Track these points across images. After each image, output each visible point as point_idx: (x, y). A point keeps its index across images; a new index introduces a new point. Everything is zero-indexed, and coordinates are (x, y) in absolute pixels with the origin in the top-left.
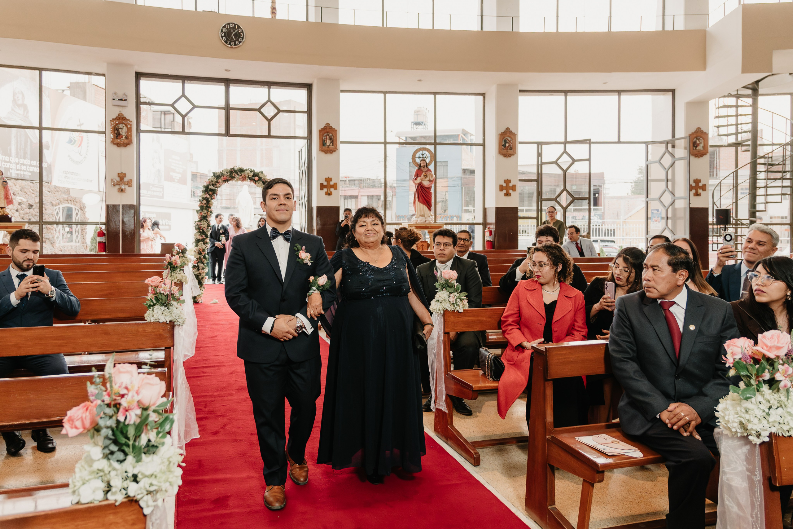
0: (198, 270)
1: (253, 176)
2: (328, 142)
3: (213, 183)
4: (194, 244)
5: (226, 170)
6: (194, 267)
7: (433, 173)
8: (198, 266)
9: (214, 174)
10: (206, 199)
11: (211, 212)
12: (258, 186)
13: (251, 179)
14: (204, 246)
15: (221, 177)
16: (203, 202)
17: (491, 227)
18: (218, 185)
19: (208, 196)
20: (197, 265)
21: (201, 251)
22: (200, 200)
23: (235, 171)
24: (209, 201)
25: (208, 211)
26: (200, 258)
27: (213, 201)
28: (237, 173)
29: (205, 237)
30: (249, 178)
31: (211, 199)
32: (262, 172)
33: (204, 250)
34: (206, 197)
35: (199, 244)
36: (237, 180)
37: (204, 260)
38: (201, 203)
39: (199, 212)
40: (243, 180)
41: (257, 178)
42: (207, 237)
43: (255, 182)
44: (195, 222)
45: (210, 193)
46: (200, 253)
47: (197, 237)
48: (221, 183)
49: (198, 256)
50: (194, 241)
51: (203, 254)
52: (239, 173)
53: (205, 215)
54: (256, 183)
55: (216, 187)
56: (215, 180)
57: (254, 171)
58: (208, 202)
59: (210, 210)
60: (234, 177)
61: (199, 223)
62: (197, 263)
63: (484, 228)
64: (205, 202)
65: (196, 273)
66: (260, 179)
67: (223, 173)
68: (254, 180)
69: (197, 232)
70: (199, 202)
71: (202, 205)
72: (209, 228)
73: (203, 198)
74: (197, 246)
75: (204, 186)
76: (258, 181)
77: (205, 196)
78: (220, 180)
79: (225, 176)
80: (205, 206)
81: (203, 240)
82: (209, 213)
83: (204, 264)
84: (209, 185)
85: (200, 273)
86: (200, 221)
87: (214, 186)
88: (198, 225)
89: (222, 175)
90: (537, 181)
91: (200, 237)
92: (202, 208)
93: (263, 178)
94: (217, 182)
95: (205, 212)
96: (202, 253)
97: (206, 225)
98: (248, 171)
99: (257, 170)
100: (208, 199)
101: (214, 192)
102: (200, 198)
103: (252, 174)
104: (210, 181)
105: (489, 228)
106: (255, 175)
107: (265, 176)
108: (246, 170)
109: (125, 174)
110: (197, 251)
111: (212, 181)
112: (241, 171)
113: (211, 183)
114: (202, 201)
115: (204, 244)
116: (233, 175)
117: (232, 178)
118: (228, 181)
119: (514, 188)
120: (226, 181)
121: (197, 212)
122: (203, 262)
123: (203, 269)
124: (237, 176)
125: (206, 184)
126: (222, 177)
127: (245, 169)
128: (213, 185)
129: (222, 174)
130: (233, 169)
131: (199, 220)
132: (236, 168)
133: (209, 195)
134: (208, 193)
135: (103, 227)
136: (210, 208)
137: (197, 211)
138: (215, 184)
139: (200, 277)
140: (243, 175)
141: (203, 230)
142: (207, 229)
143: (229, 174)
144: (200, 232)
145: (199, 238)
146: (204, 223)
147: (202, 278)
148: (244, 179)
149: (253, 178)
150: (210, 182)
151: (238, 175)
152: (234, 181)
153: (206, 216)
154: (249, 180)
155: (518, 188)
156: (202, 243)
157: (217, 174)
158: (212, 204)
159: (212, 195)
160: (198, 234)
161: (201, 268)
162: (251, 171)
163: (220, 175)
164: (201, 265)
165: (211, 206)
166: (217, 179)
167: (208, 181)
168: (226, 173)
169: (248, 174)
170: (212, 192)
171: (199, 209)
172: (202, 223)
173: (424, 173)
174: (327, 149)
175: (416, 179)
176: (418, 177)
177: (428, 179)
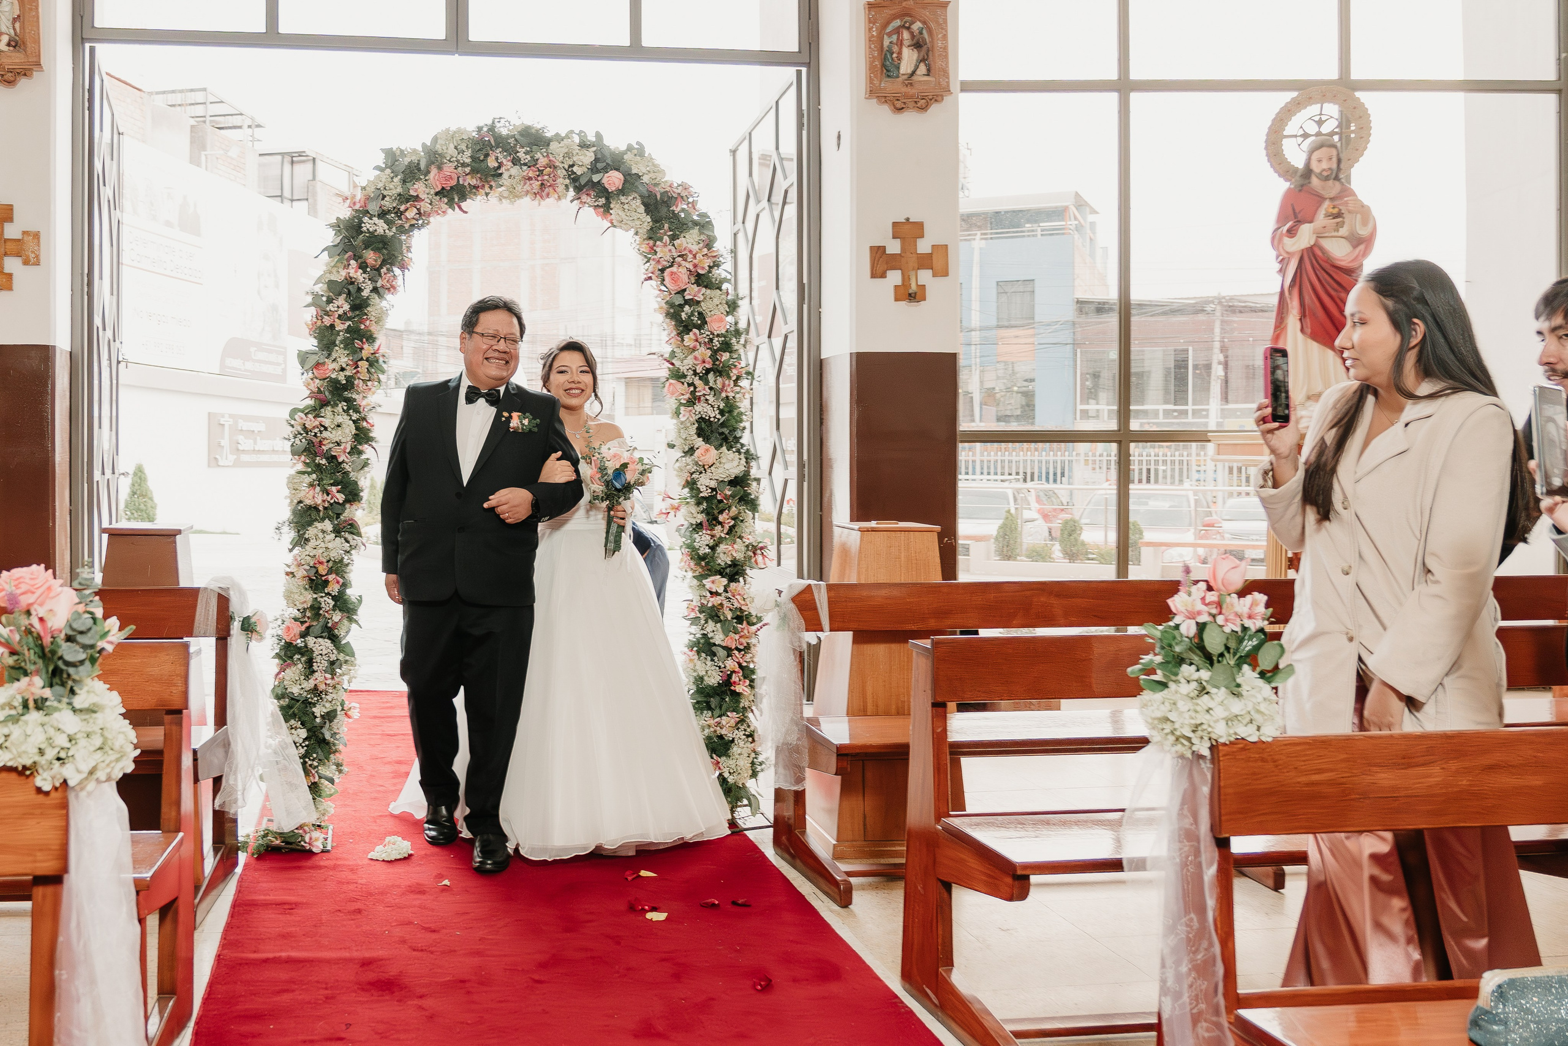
0: (310, 670)
1: (594, 169)
2: (908, 59)
3: (388, 204)
4: (289, 535)
5: (450, 136)
6: (289, 652)
8: (306, 652)
9: (392, 157)
10: (350, 290)
11: (373, 362)
13: (585, 185)
14: (334, 546)
15: (428, 172)
16: (331, 307)
18: (411, 214)
19: (359, 276)
20: (299, 642)
21: (323, 570)
22: (316, 296)
23: (501, 142)
24: (366, 302)
25: (357, 354)
26: (316, 608)
27: (384, 299)
28: (511, 154)
29: (341, 497)
30: (574, 179)
31: (375, 290)
32: (640, 152)
33: (334, 569)
34: (350, 281)
35: (311, 532)
36: (510, 190)
37: (337, 617)
38: (323, 314)
39: (313, 360)
40: (543, 190)
41: (613, 180)
42: (353, 495)
43: (605, 199)
44: (294, 411)
45: (371, 257)
46: (317, 583)
47: (301, 495)
48: (425, 206)
49: (309, 597)
50: (285, 513)
51: (334, 589)
52: (522, 156)
53: (343, 378)
54: (607, 208)
55: (401, 228)
56: (396, 188)
57: (596, 146)
58: (359, 306)
59: (367, 350)
60: (497, 177)
61: (311, 422)
62: (304, 635)
64: (342, 304)
65: (295, 690)
66: (631, 180)
67: (438, 147)
68: (598, 192)
69: (300, 467)
70: (313, 311)
71: (327, 321)
73: (331, 284)
74: (301, 540)
75: (337, 226)
76: (622, 192)
77: (340, 276)
78: (418, 188)
79: (448, 168)
80: (340, 326)
81: (333, 511)
82: (363, 365)
83: (335, 640)
84: (366, 212)
85: (315, 690)
86: (316, 410)
87: (389, 223)
88: (305, 428)
89: (430, 163)
91: (317, 498)
92: (326, 337)
93: (645, 179)
94: (405, 199)
95: (344, 361)
96: (326, 583)
97: (350, 429)
98: (569, 145)
99: (615, 142)
100: (359, 290)
101: (390, 253)
102: (320, 288)
103: (588, 157)
104: (371, 190)
106: (604, 161)
107: (656, 170)
108: (558, 138)
110: (301, 573)
111: (380, 195)
112: (535, 140)
113: (373, 208)
114: (330, 301)
115: (337, 531)
116: (492, 163)
117: (486, 180)
118: (463, 197)
120: (453, 194)
121: (303, 363)
122: (330, 634)
123: (333, 666)
124: (509, 170)
125: (346, 213)
126: (434, 171)
127: (548, 135)
128: (382, 214)
129: (435, 158)
130: (491, 132)
131: (310, 402)
132: (505, 128)
133: (363, 266)
134: (356, 257)
136: (370, 338)
137: (303, 357)
138: (398, 212)
139: (318, 711)
140: (543, 161)
141: (332, 459)
142: (355, 449)
143: (466, 159)
144: (318, 468)
145: (308, 502)
146: (343, 419)
147: (330, 716)
148: (545, 188)
149: (596, 178)
150: (368, 199)
151: (516, 162)
152: (493, 198)
153: (349, 384)
154: (571, 193)
156: (328, 525)
157: (407, 160)
158: (379, 321)
159: (378, 270)
160: (307, 479)
161: (320, 664)
162: (584, 145)
163: (423, 166)
164: (321, 646)
165: (374, 328)
166: (404, 182)
167: (359, 196)
168: (451, 151)
169: (568, 155)
170: (376, 250)
171: (310, 344)
172: (327, 422)
173: (1327, 204)
174: (904, 89)
175: (1292, 233)
176: (1299, 222)
177: (1343, 231)
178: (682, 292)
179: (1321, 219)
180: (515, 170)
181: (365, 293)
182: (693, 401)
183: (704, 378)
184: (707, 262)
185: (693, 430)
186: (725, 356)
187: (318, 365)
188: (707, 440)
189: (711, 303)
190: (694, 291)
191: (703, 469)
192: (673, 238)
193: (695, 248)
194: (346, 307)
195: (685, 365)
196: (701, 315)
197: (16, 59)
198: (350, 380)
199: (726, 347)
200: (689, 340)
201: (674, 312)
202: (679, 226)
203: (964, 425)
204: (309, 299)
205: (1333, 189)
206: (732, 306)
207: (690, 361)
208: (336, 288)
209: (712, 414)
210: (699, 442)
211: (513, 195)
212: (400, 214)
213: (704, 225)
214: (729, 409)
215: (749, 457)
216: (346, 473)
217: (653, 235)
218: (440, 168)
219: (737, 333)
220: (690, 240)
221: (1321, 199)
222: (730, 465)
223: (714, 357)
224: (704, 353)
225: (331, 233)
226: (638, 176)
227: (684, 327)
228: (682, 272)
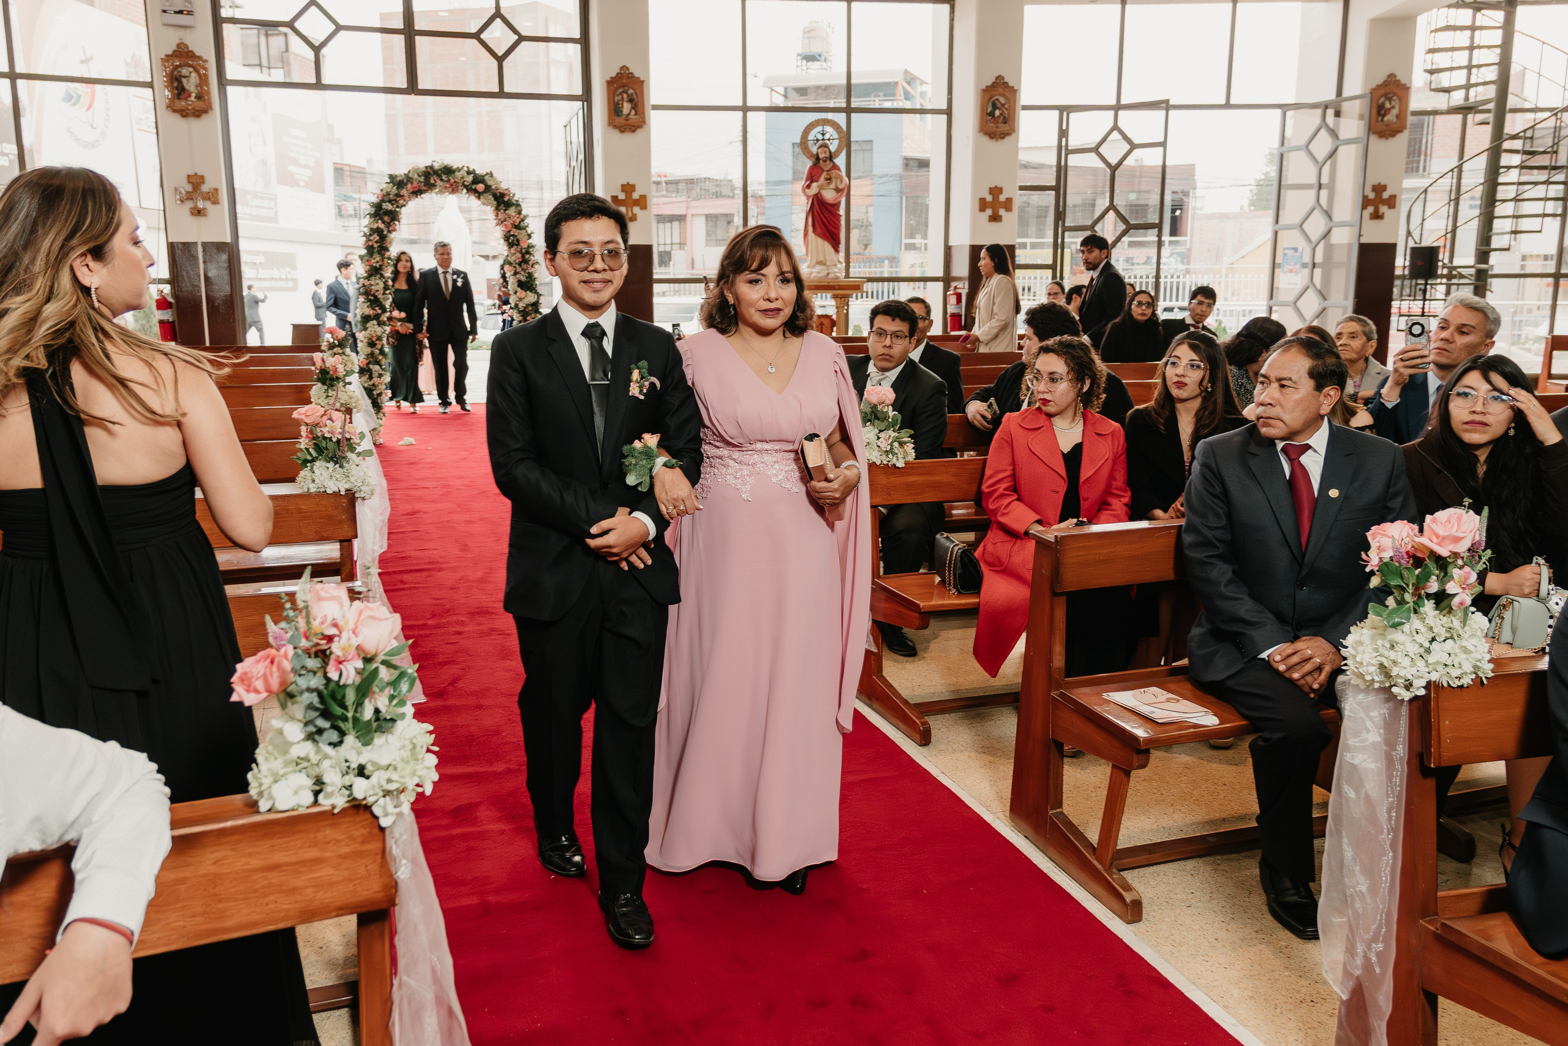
0: (371, 378)
1: (473, 182)
2: (627, 107)
3: (391, 197)
5: (416, 170)
7: (844, 174)
8: (370, 371)
9: (392, 177)
10: (379, 231)
12: (484, 204)
13: (471, 190)
14: (379, 330)
15: (406, 184)
16: (372, 238)
17: (960, 284)
18: (401, 202)
19: (382, 226)
20: (366, 368)
21: (374, 339)
22: (365, 235)
23: (435, 172)
24: (385, 236)
25: (382, 255)
26: (372, 354)
27: (392, 235)
28: (439, 176)
29: (380, 311)
30: (466, 187)
31: (389, 231)
32: (491, 175)
33: (379, 338)
34: (378, 228)
35: (369, 325)
36: (440, 191)
37: (380, 357)
38: (368, 240)
39: (366, 258)
40: (454, 192)
41: (480, 187)
43: (479, 195)
45: (386, 218)
46: (371, 344)
48: (407, 198)
49: (368, 349)
51: (379, 346)
52: (444, 177)
53: (378, 265)
54: (479, 198)
55: (398, 207)
56: (394, 190)
57: (473, 172)
58: (383, 238)
59: (387, 254)
60: (434, 185)
61: (367, 283)
62: (368, 364)
63: (946, 288)
64: (376, 237)
65: (366, 384)
66: (488, 188)
67: (411, 175)
68: (475, 191)
70: (364, 239)
71: (370, 243)
72: (388, 292)
73: (372, 229)
74: (363, 328)
75: (374, 205)
76: (484, 192)
77: (375, 226)
78: (404, 192)
79: (415, 184)
80: (376, 245)
81: (377, 317)
82: (386, 260)
83: (380, 366)
84: (383, 201)
85: (374, 385)
86: (368, 278)
87: (392, 205)
88: (364, 285)
89: (408, 181)
90: (1056, 189)
91: (369, 312)
92: (370, 250)
93: (493, 187)
94: (398, 195)
95: (378, 259)
96: (375, 345)
97: (381, 285)
98: (463, 173)
99: (480, 171)
100: (382, 231)
101: (394, 216)
102: (366, 230)
103: (470, 178)
104: (384, 193)
105: (956, 288)
106: (478, 179)
107: (498, 182)
108: (459, 170)
109: (202, 177)
110: (364, 340)
111: (388, 194)
112: (448, 171)
113: (386, 199)
114: (370, 235)
115: (379, 324)
116: (432, 181)
117: (430, 186)
118: (421, 194)
119: (1008, 205)
120: (417, 193)
121: (362, 260)
122: (378, 363)
123: (380, 376)
124: (439, 183)
125: (375, 200)
126: (409, 186)
127: (455, 167)
128: (390, 201)
129: (409, 179)
130: (431, 167)
131: (366, 275)
132: (437, 166)
133: (384, 222)
134: (381, 219)
135: (167, 289)
136: (388, 250)
137: (360, 257)
138: (395, 200)
139: (375, 392)
140: (452, 181)
141: (373, 295)
142: (384, 294)
143: (422, 179)
144: (369, 300)
145: (366, 313)
146: (378, 281)
147: (379, 396)
148: (454, 189)
149: (474, 187)
150: (384, 195)
151: (442, 180)
152: (433, 194)
153: (381, 268)
154: (465, 191)
155: (1016, 205)
156: (375, 322)
157: (398, 179)
158: (391, 243)
159: (389, 223)
160: (366, 305)
161: (375, 374)
162: (469, 173)
163: (405, 181)
164: (375, 368)
165: (389, 246)
166: (398, 188)
167: (379, 192)
168: (416, 176)
169: (463, 178)
170: (389, 216)
171: (364, 252)
172: (373, 283)
173: (825, 173)
174: (624, 122)
175: (808, 187)
176: (812, 182)
177: (833, 186)
178: (509, 231)
179: (822, 180)
180: (441, 183)
181: (385, 233)
182: (516, 273)
183: (520, 264)
184: (518, 221)
185: (516, 285)
186: (527, 256)
187: (368, 261)
188: (522, 289)
189: (521, 235)
190: (514, 232)
191: (521, 299)
192: (505, 210)
193: (513, 214)
194: (378, 238)
195: (512, 259)
196: (518, 241)
197: (199, 105)
198: (381, 266)
199: (528, 253)
200: (513, 250)
201: (507, 238)
202: (508, 205)
203: (655, 277)
204: (362, 234)
205: (829, 165)
206: (529, 236)
207: (514, 258)
208: (373, 231)
209: (523, 279)
210: (519, 289)
211: (441, 192)
212: (397, 202)
213: (518, 205)
214: (530, 276)
215: (539, 295)
216: (381, 303)
217: (497, 209)
218: (412, 183)
219: (533, 246)
220: (512, 211)
221: (823, 171)
222: (531, 298)
223: (523, 256)
224: (520, 255)
225: (369, 207)
226: (490, 186)
227: (511, 245)
228: (509, 223)
